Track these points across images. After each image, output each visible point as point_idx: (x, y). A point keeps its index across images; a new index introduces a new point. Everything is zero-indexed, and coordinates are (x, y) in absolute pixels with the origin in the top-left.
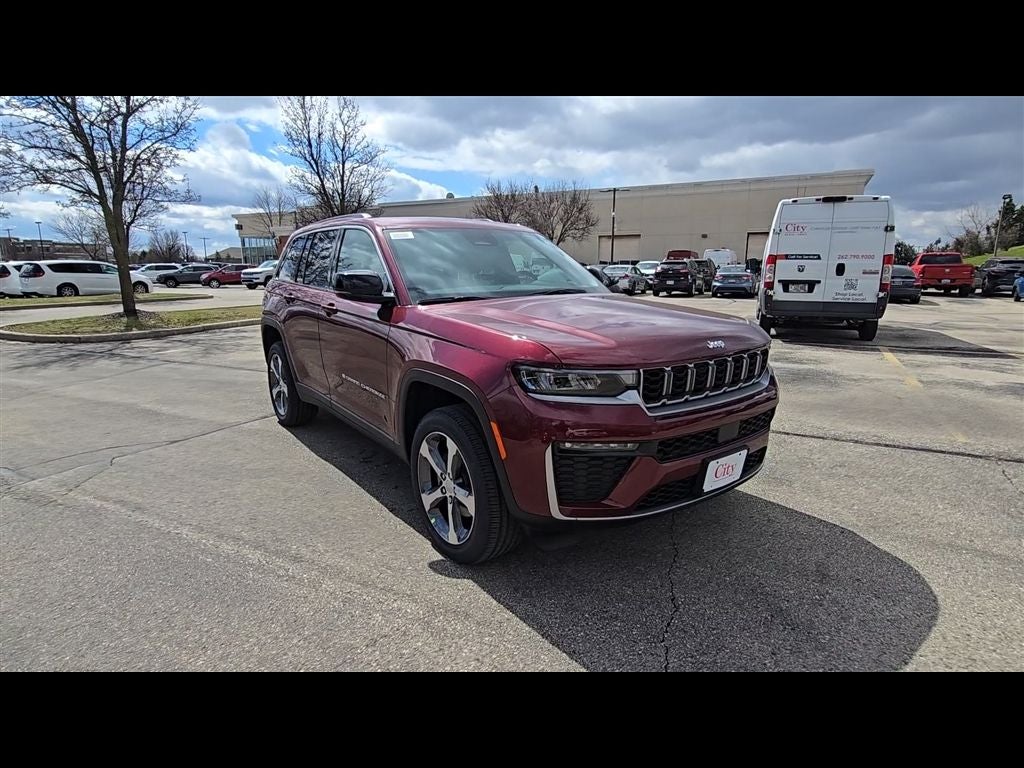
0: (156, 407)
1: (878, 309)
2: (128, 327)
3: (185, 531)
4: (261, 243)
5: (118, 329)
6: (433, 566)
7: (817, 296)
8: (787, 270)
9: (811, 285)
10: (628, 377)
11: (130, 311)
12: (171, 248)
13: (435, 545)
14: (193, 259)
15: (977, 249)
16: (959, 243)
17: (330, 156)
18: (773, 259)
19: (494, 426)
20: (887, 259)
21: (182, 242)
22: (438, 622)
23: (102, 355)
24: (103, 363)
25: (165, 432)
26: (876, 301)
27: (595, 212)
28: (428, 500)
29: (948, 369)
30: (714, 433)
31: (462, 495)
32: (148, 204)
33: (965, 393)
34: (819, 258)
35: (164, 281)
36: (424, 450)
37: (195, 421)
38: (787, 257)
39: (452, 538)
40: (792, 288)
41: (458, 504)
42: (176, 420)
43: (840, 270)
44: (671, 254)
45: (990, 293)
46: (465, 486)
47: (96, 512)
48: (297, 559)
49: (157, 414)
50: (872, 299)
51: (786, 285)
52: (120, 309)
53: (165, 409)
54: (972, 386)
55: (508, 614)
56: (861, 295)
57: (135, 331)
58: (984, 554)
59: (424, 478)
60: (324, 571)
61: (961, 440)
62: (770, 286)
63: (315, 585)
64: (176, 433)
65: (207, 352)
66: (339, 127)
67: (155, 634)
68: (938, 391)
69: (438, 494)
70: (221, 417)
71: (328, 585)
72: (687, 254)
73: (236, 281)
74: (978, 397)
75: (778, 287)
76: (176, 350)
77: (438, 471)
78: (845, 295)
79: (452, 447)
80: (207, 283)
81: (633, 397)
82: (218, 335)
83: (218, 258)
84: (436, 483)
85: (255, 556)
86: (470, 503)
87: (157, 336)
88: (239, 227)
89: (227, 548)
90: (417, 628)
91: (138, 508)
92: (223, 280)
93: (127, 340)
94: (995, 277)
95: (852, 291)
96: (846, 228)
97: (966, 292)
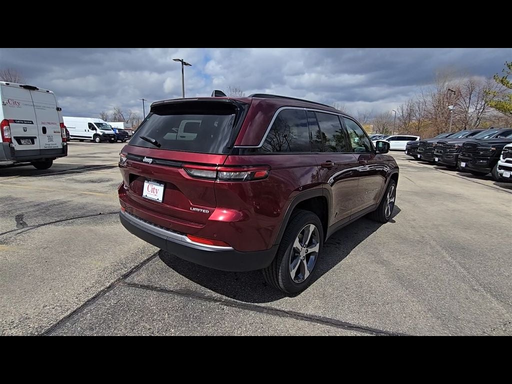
7: (36, 146)
8: (16, 130)
18: (7, 122)
26: (62, 147)
34: (33, 123)
38: (15, 121)
40: (23, 142)
43: (44, 130)
50: (60, 147)
51: (19, 140)
56: (55, 144)
75: (14, 141)
78: (49, 145)
95: (52, 142)
96: (40, 106)
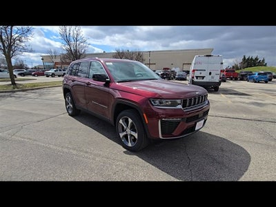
0: (31, 112)
1: (219, 84)
2: (14, 88)
3: (51, 146)
4: (49, 64)
5: (11, 88)
6: (124, 152)
8: (197, 74)
9: (203, 77)
10: (179, 101)
11: (14, 83)
12: (21, 65)
13: (123, 147)
14: (28, 68)
15: (238, 69)
16: (233, 67)
17: (73, 40)
18: (194, 71)
19: (145, 115)
20: (221, 71)
21: (25, 63)
22: (131, 167)
23: (8, 96)
24: (9, 99)
25: (36, 119)
27: (144, 57)
28: (121, 135)
29: (237, 98)
30: (198, 115)
31: (133, 133)
32: (16, 52)
33: (243, 104)
34: (205, 71)
35: (20, 74)
36: (121, 121)
37: (44, 115)
38: (197, 70)
39: (130, 145)
41: (132, 135)
42: (37, 115)
43: (210, 74)
44: (164, 69)
45: (242, 80)
46: (134, 131)
47: (22, 142)
48: (87, 152)
49: (31, 113)
50: (218, 81)
51: (197, 77)
52: (10, 83)
53: (33, 112)
54: (244, 103)
55: (148, 164)
57: (16, 89)
58: (257, 143)
59: (120, 129)
60: (95, 155)
61: (244, 116)
62: (193, 77)
63: (94, 159)
64: (39, 119)
65: (40, 95)
66: (75, 32)
67: (52, 175)
68: (236, 104)
69: (125, 133)
70: (51, 114)
71: (97, 159)
72: (168, 69)
73: (43, 75)
74: (246, 105)
75: (195, 78)
76: (30, 95)
77: (125, 127)
78: (211, 80)
79: (130, 121)
80: (34, 75)
81: (180, 107)
82: (42, 90)
83: (35, 68)
84: (123, 130)
85: (75, 152)
86: (136, 135)
87: (23, 91)
88: (42, 59)
89: (65, 150)
90: (126, 169)
91: (35, 140)
92: (39, 75)
93: (15, 92)
94: (243, 76)
95: (213, 79)
97: (236, 79)
